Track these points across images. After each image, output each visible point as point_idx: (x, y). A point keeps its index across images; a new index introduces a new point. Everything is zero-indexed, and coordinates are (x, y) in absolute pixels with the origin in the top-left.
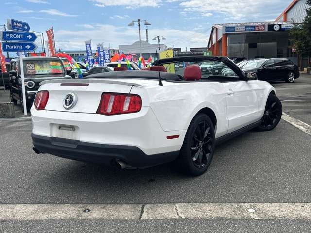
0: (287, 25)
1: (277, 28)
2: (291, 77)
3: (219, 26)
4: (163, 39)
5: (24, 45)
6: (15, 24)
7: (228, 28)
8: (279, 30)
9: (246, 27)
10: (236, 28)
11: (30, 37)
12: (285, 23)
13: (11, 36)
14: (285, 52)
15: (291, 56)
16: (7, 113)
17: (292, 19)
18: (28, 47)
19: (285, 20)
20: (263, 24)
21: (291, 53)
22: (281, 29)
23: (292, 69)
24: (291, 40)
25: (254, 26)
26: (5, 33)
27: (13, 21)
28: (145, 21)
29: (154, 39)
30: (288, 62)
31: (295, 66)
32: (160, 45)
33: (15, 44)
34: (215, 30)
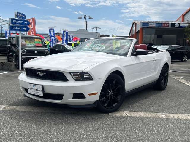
0: (184, 24)
1: (177, 26)
2: (185, 58)
3: (138, 22)
4: (99, 28)
5: (23, 27)
6: (19, 14)
7: (144, 24)
8: (178, 27)
9: (156, 24)
10: (149, 24)
11: (26, 23)
12: (182, 22)
13: (16, 22)
14: (182, 42)
15: (186, 45)
16: (10, 68)
17: (188, 20)
18: (25, 29)
19: (183, 20)
20: (168, 22)
21: (186, 43)
22: (180, 26)
23: (186, 53)
24: (186, 34)
25: (161, 24)
26: (12, 20)
27: (18, 13)
28: (90, 16)
29: (93, 28)
30: (183, 48)
31: (188, 51)
32: (96, 32)
33: (17, 27)
34: (134, 25)
